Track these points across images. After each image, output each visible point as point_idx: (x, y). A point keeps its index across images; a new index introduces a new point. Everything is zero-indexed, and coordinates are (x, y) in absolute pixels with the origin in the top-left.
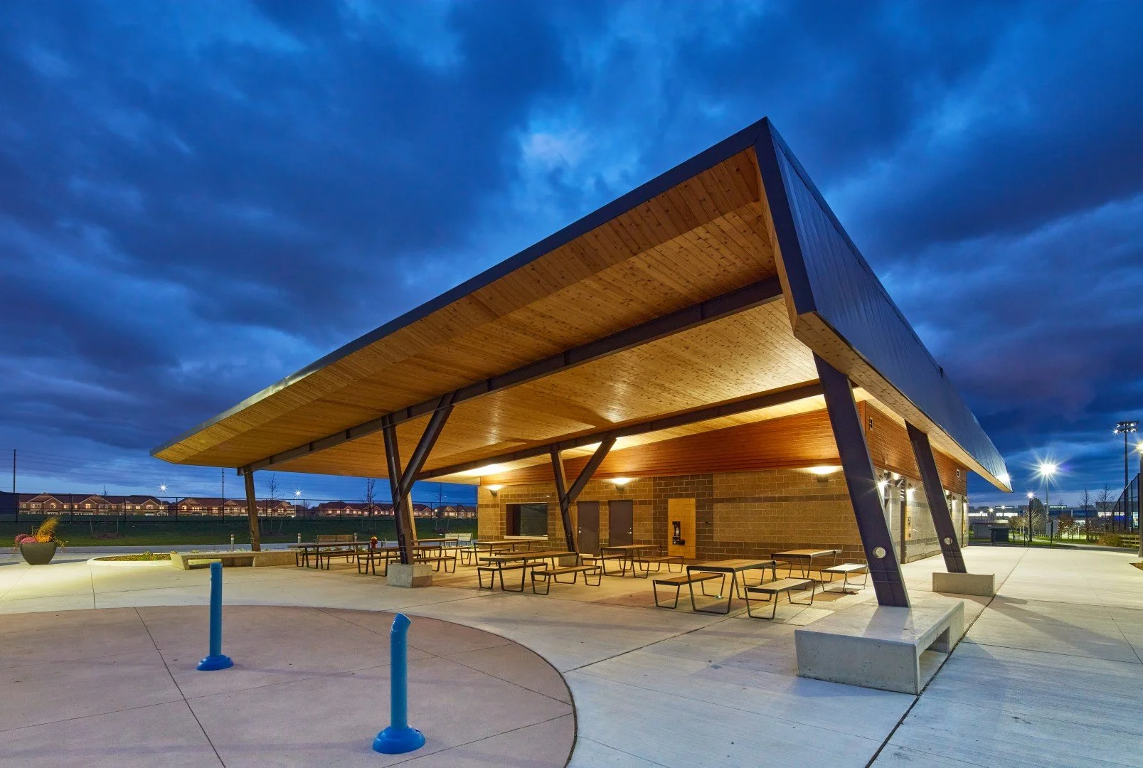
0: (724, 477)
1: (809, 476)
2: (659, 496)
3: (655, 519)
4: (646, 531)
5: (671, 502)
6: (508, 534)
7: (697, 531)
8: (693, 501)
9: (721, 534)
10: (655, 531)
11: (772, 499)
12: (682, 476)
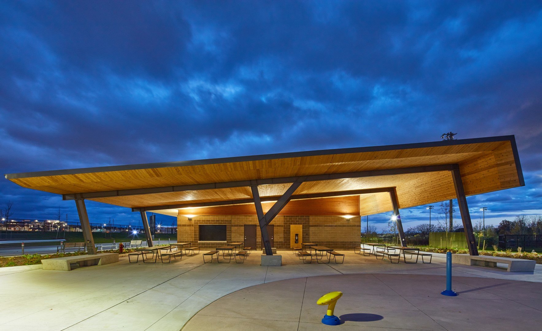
0: (314, 217)
1: (343, 218)
2: (286, 224)
3: (284, 233)
4: (280, 238)
5: (292, 226)
6: (200, 240)
7: (303, 237)
8: (301, 226)
9: (312, 238)
10: (284, 238)
11: (332, 226)
12: (297, 216)
